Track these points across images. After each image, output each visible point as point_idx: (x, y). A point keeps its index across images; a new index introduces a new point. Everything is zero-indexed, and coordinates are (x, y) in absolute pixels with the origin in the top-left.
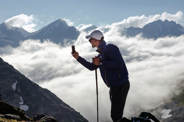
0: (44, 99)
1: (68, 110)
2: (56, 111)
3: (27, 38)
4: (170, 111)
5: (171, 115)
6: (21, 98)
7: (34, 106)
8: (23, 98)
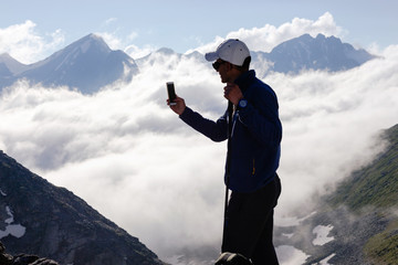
0: (58, 211)
1: (113, 233)
2: (86, 235)
3: (20, 77)
4: (329, 228)
5: (332, 239)
6: (8, 209)
7: (37, 225)
8: (12, 209)
